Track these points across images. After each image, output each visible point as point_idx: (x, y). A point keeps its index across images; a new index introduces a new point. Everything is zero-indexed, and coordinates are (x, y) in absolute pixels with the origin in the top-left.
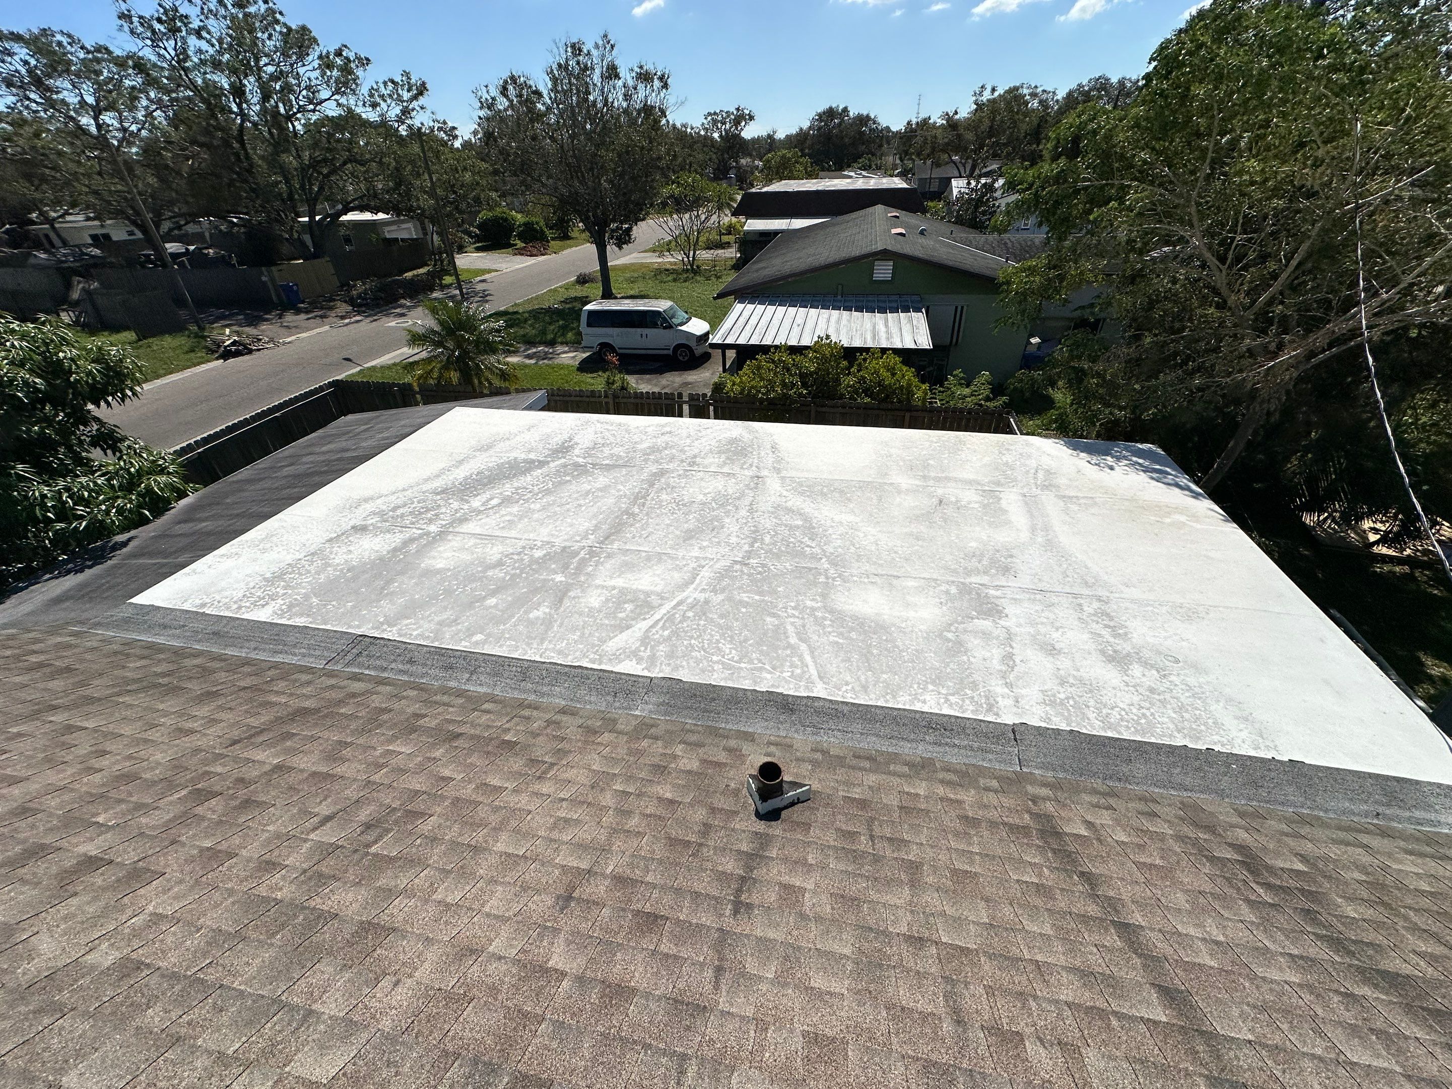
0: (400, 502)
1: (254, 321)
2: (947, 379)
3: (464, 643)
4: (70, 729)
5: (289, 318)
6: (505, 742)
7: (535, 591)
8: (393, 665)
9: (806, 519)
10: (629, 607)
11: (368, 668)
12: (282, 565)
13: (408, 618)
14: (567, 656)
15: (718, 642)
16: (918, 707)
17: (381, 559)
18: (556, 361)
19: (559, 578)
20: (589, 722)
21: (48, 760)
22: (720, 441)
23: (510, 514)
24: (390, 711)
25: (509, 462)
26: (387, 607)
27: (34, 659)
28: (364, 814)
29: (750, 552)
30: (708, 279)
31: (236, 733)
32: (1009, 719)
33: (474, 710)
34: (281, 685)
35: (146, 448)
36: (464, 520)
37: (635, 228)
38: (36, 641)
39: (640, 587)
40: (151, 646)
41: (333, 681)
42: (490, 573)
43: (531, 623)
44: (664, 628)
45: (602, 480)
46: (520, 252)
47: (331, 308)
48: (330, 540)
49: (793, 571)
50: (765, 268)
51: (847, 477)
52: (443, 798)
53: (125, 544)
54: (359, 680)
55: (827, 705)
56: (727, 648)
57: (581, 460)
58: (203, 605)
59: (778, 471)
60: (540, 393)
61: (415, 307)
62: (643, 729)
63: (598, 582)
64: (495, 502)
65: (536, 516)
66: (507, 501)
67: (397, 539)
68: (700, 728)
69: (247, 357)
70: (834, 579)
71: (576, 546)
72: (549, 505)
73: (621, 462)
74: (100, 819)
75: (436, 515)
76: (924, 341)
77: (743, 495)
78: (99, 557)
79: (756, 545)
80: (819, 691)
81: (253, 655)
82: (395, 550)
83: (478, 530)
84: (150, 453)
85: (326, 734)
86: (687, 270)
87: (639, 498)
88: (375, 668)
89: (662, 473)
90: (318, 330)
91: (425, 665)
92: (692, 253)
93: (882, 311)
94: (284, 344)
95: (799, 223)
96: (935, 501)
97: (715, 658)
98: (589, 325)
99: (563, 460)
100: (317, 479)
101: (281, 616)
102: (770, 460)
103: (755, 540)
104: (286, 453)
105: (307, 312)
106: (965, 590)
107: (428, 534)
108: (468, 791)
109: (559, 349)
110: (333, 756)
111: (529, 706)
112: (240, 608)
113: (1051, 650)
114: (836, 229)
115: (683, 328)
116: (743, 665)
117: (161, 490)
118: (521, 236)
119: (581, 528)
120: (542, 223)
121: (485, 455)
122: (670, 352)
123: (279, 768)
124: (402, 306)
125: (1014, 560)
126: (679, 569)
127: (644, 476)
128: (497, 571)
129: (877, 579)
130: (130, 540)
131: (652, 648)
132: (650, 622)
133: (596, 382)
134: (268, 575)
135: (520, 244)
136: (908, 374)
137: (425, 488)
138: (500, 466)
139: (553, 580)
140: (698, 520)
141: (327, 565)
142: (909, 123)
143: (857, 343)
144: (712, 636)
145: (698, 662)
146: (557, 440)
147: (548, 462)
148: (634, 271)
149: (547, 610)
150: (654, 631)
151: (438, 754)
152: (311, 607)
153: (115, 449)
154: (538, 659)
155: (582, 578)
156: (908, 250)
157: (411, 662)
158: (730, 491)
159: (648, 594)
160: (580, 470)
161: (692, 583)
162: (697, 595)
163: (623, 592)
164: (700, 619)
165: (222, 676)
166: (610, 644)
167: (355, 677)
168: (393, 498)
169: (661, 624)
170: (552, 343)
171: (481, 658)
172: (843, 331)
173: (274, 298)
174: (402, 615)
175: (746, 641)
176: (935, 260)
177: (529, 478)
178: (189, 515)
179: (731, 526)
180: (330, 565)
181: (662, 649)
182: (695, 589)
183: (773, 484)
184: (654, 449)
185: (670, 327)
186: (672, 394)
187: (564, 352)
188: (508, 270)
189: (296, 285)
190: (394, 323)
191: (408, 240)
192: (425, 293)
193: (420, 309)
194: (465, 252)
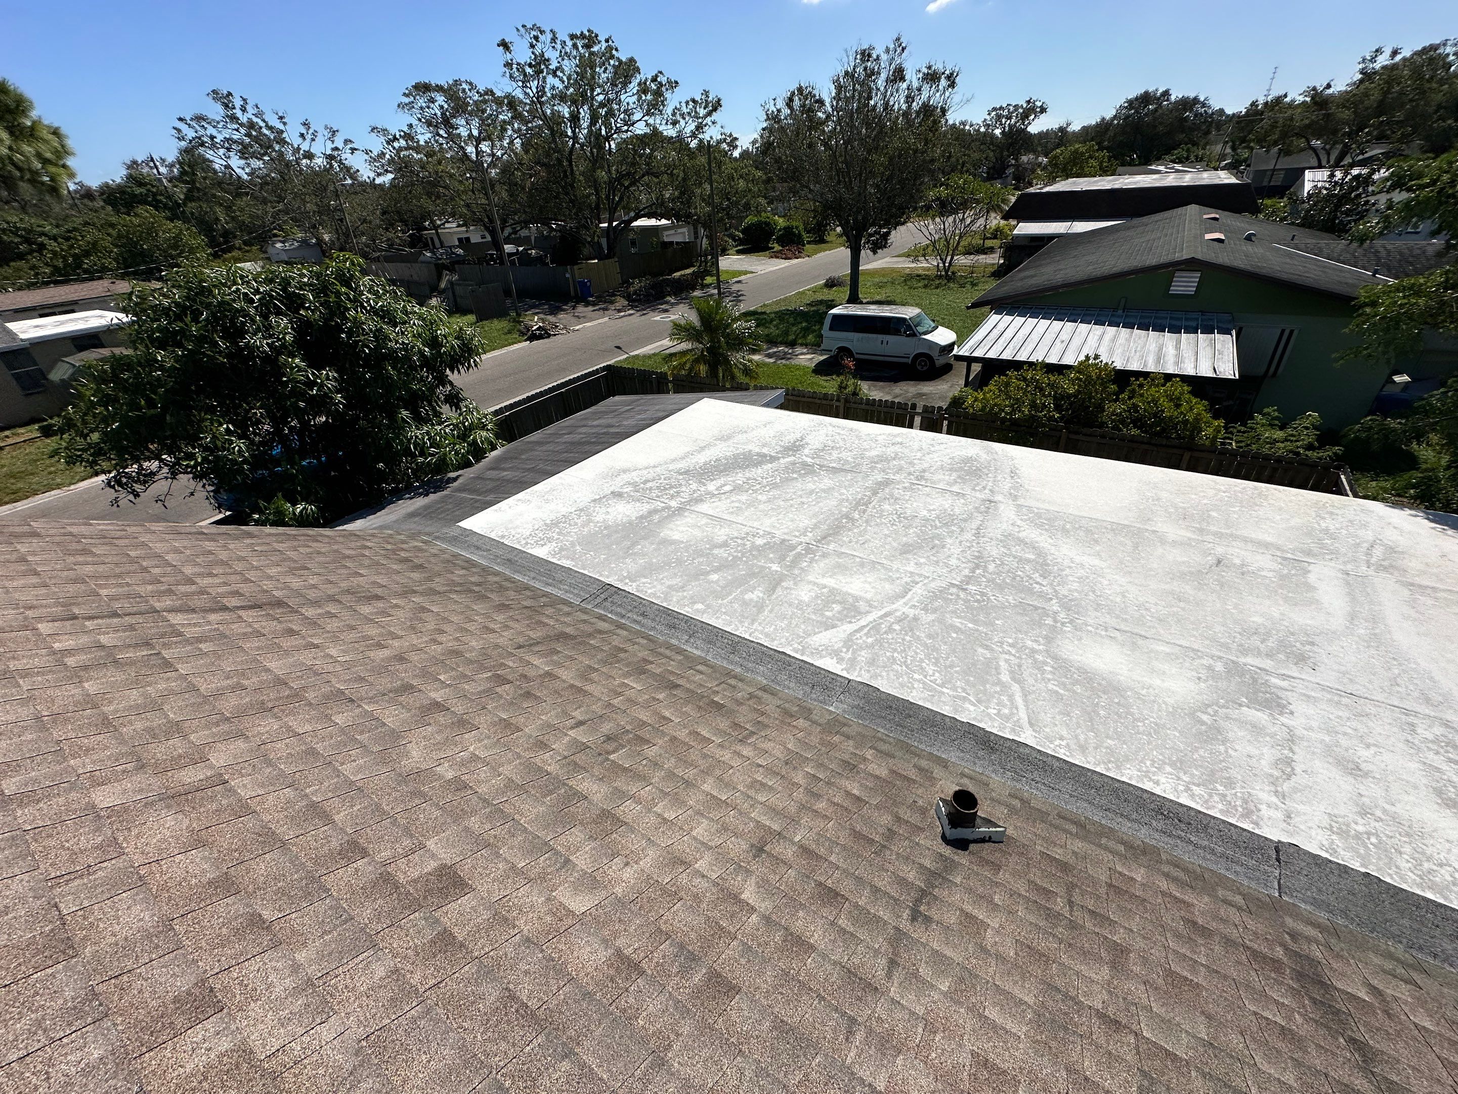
0: (650, 476)
1: (554, 311)
2: (1253, 418)
3: (687, 608)
4: (423, 609)
5: (581, 309)
6: (713, 702)
7: (753, 575)
8: (629, 615)
9: (1040, 553)
10: (837, 607)
11: (611, 612)
12: (559, 515)
13: (645, 577)
14: (773, 640)
15: (922, 661)
16: (1148, 786)
17: (630, 523)
18: (793, 362)
19: (775, 567)
20: (787, 705)
21: (412, 628)
22: (953, 458)
23: (739, 501)
24: (626, 651)
25: (744, 454)
26: (630, 565)
27: (403, 554)
28: (607, 728)
29: (970, 577)
30: (962, 286)
31: (521, 640)
32: (1274, 834)
33: (691, 668)
34: (549, 611)
35: (476, 408)
36: (699, 500)
37: (893, 232)
38: (403, 542)
39: (850, 591)
40: (468, 561)
41: (585, 617)
42: (716, 551)
43: (745, 603)
44: (867, 635)
45: (827, 482)
46: (776, 255)
47: (612, 302)
48: (595, 501)
49: (1015, 606)
50: (1032, 276)
51: (1098, 516)
52: (664, 734)
53: (455, 479)
54: (604, 620)
55: (1034, 754)
56: (930, 669)
57: (809, 460)
58: (503, 537)
59: (1015, 498)
60: (779, 392)
61: (677, 304)
62: (835, 725)
63: (811, 578)
64: (727, 488)
65: (761, 507)
66: (737, 489)
67: (645, 508)
68: (891, 740)
69: (546, 340)
70: (1063, 624)
71: (794, 541)
72: (775, 498)
73: (847, 467)
74: (442, 677)
75: (678, 492)
76: (1228, 368)
77: (970, 517)
78: (438, 487)
79: (978, 572)
80: (1027, 737)
81: (531, 583)
82: (642, 517)
83: (710, 512)
84: (478, 412)
85: (580, 658)
86: (941, 276)
87: (861, 504)
88: (617, 614)
89: (887, 483)
90: (600, 321)
91: (654, 620)
92: (949, 258)
93: (1175, 330)
94: (574, 331)
95: (1081, 227)
96: (1211, 560)
97: (916, 676)
98: (831, 329)
99: (792, 458)
100: (587, 448)
101: (554, 556)
102: (1007, 485)
103: (977, 566)
104: (567, 424)
105: (594, 305)
106: (1234, 670)
107: (669, 508)
108: (682, 734)
109: (799, 350)
110: (585, 674)
111: (735, 677)
112: (527, 543)
113: (1355, 770)
114: (1128, 233)
115: (927, 337)
116: (945, 690)
117: (482, 442)
118: (780, 241)
119: (801, 525)
120: (801, 227)
121: (723, 444)
122: (909, 361)
123: (548, 674)
124: (667, 303)
125: (1315, 648)
126: (891, 580)
127: (869, 483)
128: (722, 550)
129: (1117, 634)
130: (458, 477)
131: (854, 652)
132: (854, 627)
133: (829, 385)
134: (548, 522)
135: (777, 247)
136: (1200, 407)
137: (671, 467)
138: (736, 457)
139: (769, 568)
140: (918, 536)
141: (590, 521)
142: (1254, 104)
143: (1134, 366)
144: (917, 653)
145: (898, 675)
146: (790, 438)
147: (778, 458)
148: (883, 276)
149: (761, 595)
150: (858, 635)
151: (661, 696)
152: (575, 552)
153: (458, 407)
154: (747, 637)
155: (796, 572)
156: (1223, 258)
157: (643, 615)
158: (957, 511)
159: (857, 599)
160: (808, 470)
161: (904, 597)
162: (906, 610)
163: (833, 591)
164: (906, 634)
165: (511, 594)
166: (814, 638)
167: (601, 618)
168: (645, 472)
169: (866, 630)
170: (792, 344)
171: (700, 625)
172: (1119, 350)
173: (572, 293)
174: (641, 574)
175: (951, 666)
176: (1264, 272)
177: (760, 471)
178: (496, 465)
179: (953, 548)
180: (592, 521)
181: (864, 655)
182: (905, 604)
183: (1007, 512)
184: (882, 459)
185: (914, 335)
186: (906, 404)
187: (802, 354)
188: (762, 272)
189: (589, 281)
190: (659, 317)
191: (681, 243)
192: (688, 291)
193: (681, 306)
194: (727, 255)
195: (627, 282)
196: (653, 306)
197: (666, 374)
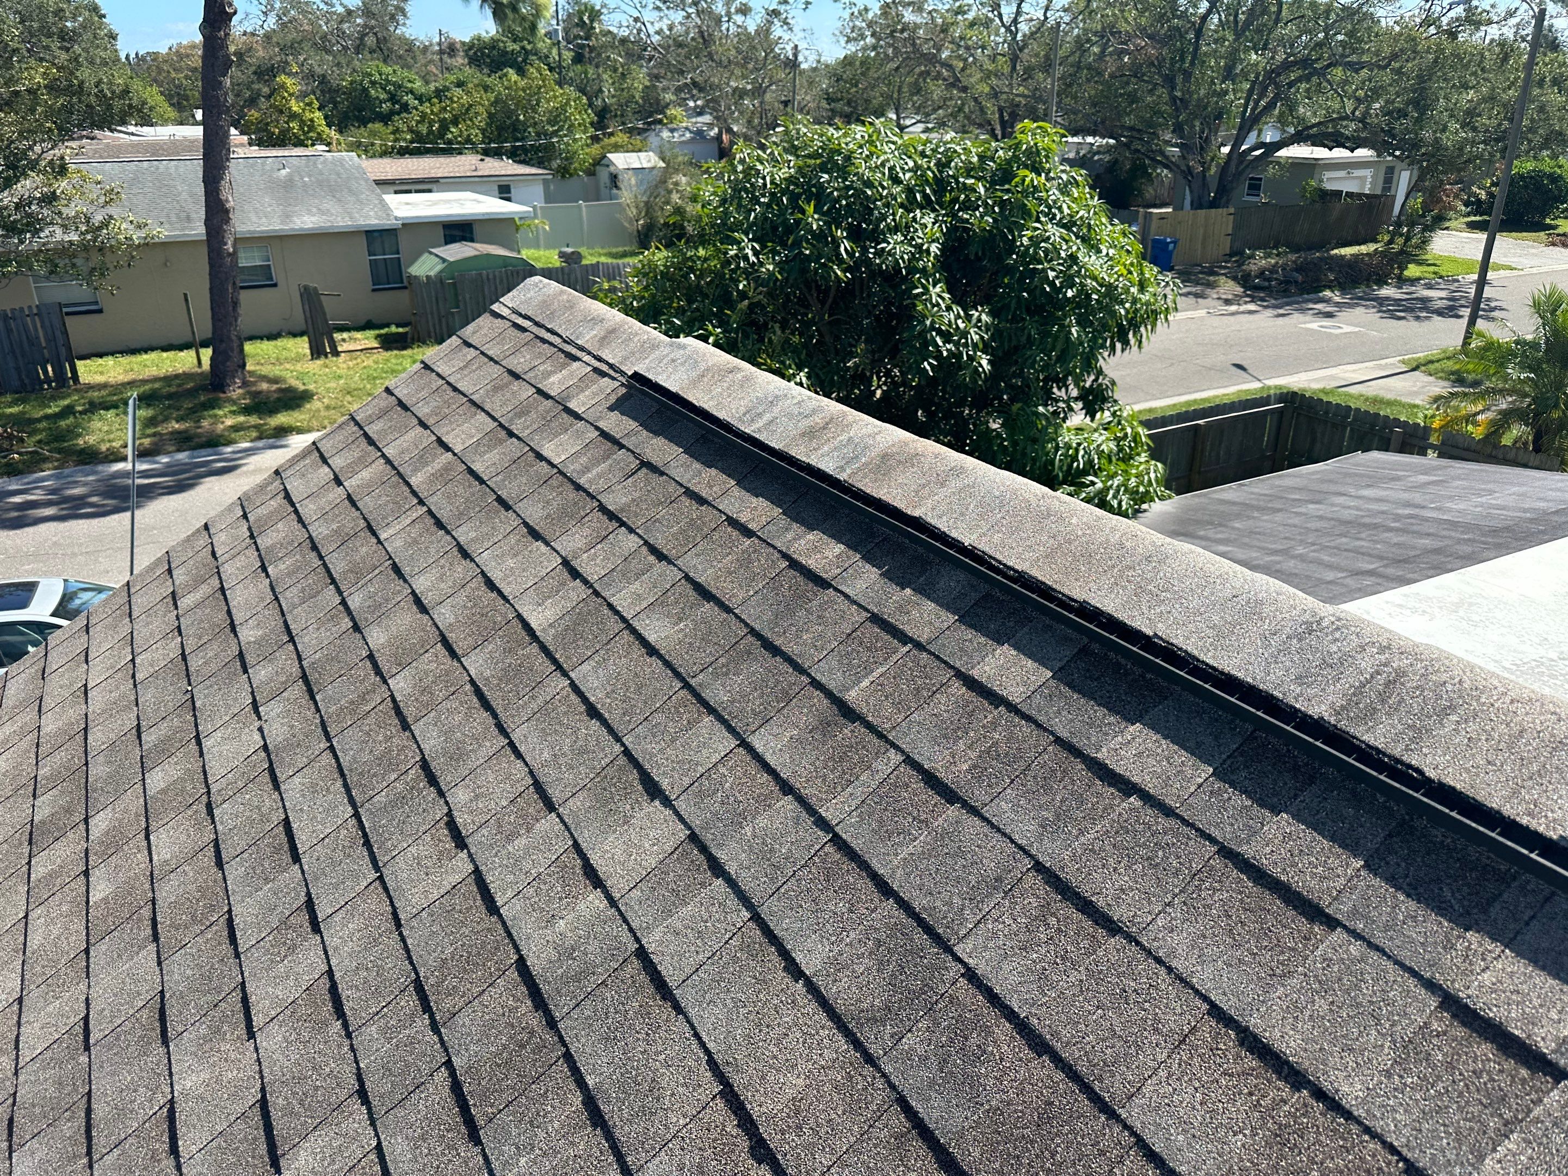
46: (1564, 242)
47: (1211, 285)
61: (1349, 306)
124: (1325, 301)
135: (1564, 227)
188: (1534, 271)
189: (1175, 242)
190: (1315, 325)
191: (1360, 195)
192: (1368, 286)
193: (1359, 311)
194: (1447, 228)
195: (1241, 253)
196: (1298, 303)
197: (1427, 430)
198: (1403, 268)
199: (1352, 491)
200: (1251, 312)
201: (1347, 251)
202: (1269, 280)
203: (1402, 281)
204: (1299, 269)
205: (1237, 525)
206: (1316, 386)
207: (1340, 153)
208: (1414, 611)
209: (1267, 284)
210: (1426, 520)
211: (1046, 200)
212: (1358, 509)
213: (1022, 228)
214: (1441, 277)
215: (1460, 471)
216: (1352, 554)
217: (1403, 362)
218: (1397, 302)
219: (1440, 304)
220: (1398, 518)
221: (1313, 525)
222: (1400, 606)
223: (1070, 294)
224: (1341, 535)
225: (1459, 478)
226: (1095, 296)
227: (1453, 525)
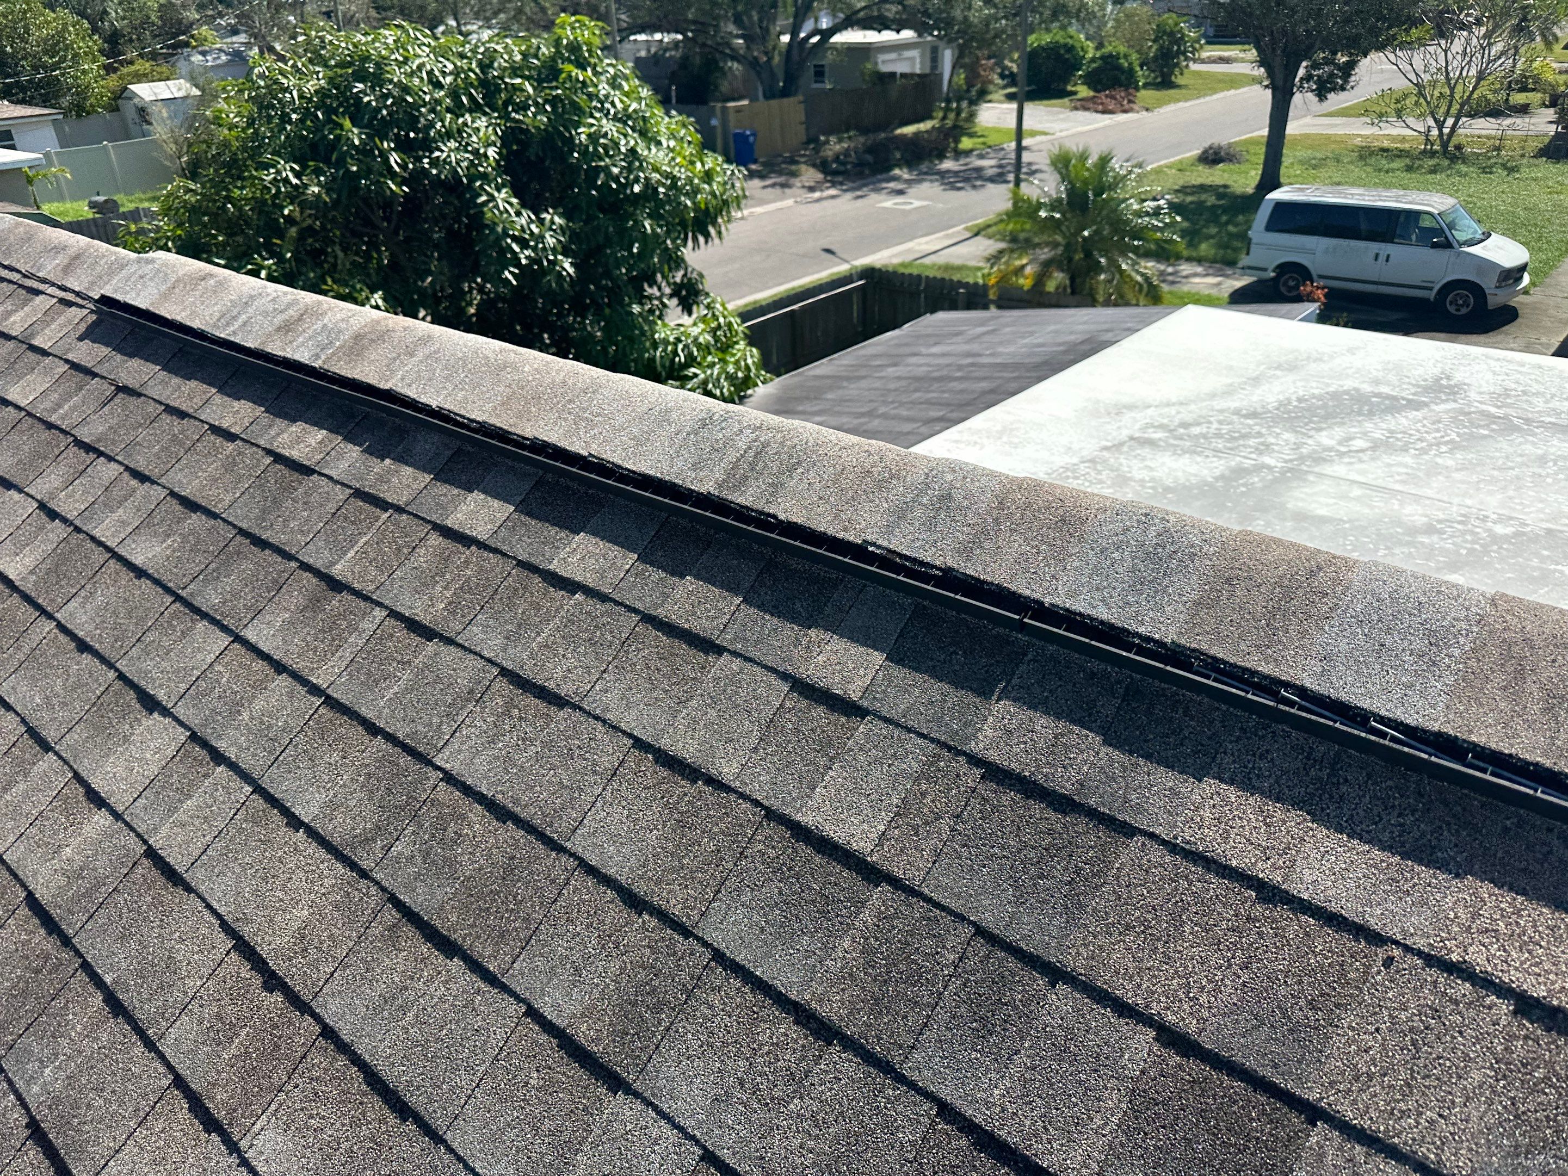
0: (1186, 418)
12: (1054, 466)
17: (1210, 486)
18: (1186, 288)
23: (1404, 465)
25: (1347, 393)
36: (1319, 459)
42: (1423, 539)
45: (1560, 445)
47: (794, 174)
48: (1106, 448)
57: (1492, 410)
64: (1359, 444)
65: (1457, 476)
66: (1376, 446)
67: (1219, 464)
72: (1474, 464)
75: (1265, 445)
82: (1222, 477)
83: (1357, 477)
90: (779, 205)
98: (1273, 228)
99: (1455, 405)
104: (871, 351)
105: (762, 177)
107: (1270, 468)
115: (1473, 250)
118: (1089, 79)
121: (1294, 376)
122: (1432, 295)
124: (896, 179)
128: (1435, 539)
135: (1084, 91)
138: (1334, 396)
139: (1559, 572)
141: (1126, 478)
146: (1420, 373)
147: (1426, 404)
160: (1502, 424)
168: (1170, 411)
177: (1403, 420)
185: (1447, 245)
187: (1196, 275)
188: (1064, 134)
189: (754, 134)
190: (889, 203)
191: (912, 75)
192: (931, 162)
193: (926, 185)
194: (990, 101)
195: (816, 140)
196: (874, 183)
197: (985, 287)
198: (957, 141)
199: (924, 350)
200: (833, 197)
201: (909, 130)
202: (844, 164)
203: (958, 154)
204: (869, 150)
205: (829, 396)
206: (896, 261)
207: (888, 36)
208: (968, 443)
209: (842, 168)
210: (983, 366)
211: (597, 96)
212: (928, 365)
213: (577, 125)
214: (990, 147)
215: (1009, 319)
216: (924, 406)
217: (967, 229)
218: (956, 173)
219: (990, 172)
220: (960, 367)
221: (892, 386)
222: (957, 442)
223: (637, 189)
224: (916, 390)
225: (1007, 325)
226: (661, 190)
227: (1004, 366)
